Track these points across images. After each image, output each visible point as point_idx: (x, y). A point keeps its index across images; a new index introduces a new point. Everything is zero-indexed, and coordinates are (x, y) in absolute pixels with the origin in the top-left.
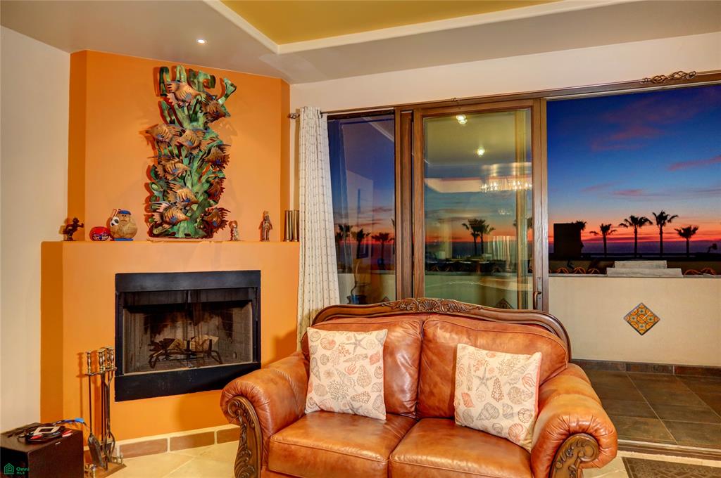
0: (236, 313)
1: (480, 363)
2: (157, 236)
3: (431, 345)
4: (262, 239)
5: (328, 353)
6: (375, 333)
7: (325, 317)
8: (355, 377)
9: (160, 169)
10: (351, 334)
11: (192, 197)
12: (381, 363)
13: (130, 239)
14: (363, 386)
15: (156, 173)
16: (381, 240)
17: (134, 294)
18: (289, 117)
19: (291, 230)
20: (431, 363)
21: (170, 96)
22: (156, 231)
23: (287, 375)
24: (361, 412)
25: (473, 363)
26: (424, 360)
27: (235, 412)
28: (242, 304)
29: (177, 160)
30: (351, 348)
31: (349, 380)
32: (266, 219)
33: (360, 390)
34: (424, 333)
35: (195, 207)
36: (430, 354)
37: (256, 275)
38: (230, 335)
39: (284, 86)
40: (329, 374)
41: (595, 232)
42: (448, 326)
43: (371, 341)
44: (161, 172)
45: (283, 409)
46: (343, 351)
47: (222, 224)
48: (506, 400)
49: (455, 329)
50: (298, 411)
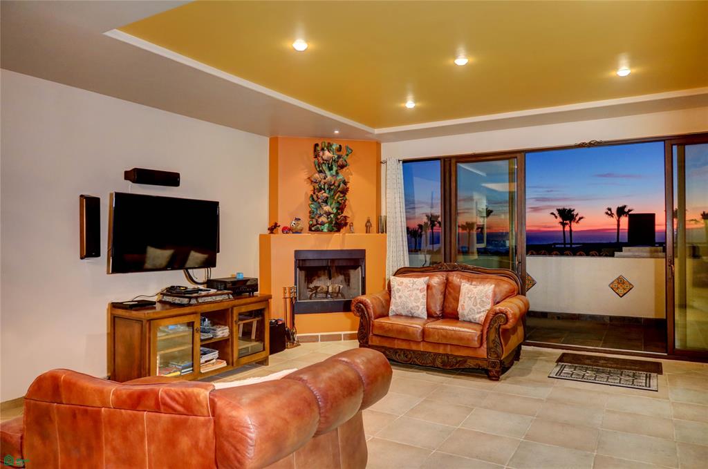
0: (352, 273)
1: (470, 291)
2: (314, 231)
3: (450, 285)
4: (367, 232)
5: (400, 287)
6: (422, 278)
7: (401, 272)
8: (412, 299)
9: (315, 197)
10: (411, 279)
11: (331, 210)
12: (425, 293)
13: (300, 233)
14: (416, 303)
15: (313, 199)
16: (468, 230)
17: (303, 260)
18: (381, 162)
19: (382, 229)
20: (450, 293)
21: (320, 158)
22: (313, 229)
23: (380, 298)
24: (415, 315)
25: (467, 291)
26: (447, 292)
27: (358, 310)
28: (355, 268)
29: (323, 191)
30: (411, 285)
31: (410, 300)
32: (368, 221)
33: (415, 304)
34: (447, 279)
35: (332, 216)
36: (450, 289)
37: (364, 251)
38: (349, 285)
39: (378, 144)
40: (400, 297)
41: (695, 220)
42: (459, 276)
43: (421, 282)
44: (316, 199)
45: (379, 311)
46: (407, 287)
47: (346, 224)
48: (478, 306)
49: (463, 277)
50: (385, 314)
